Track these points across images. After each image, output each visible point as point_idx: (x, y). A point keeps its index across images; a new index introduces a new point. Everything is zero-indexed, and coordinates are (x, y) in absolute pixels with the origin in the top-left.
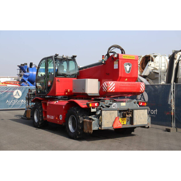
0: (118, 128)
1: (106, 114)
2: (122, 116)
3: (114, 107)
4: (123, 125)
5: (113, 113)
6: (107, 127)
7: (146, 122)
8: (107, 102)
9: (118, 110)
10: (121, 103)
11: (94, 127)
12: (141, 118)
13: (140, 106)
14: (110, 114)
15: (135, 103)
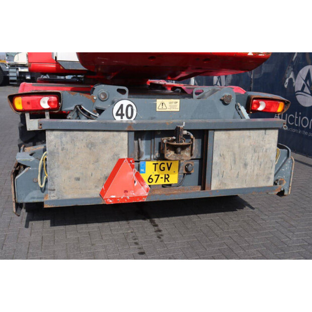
0: (126, 201)
1: (68, 146)
2: (157, 154)
3: (122, 115)
4: (163, 186)
5: (105, 142)
6: (76, 196)
7: (269, 178)
8: (104, 94)
9: (128, 131)
10: (159, 102)
11: (27, 194)
12: (246, 165)
13: (254, 113)
14: (91, 145)
15: (224, 102)
